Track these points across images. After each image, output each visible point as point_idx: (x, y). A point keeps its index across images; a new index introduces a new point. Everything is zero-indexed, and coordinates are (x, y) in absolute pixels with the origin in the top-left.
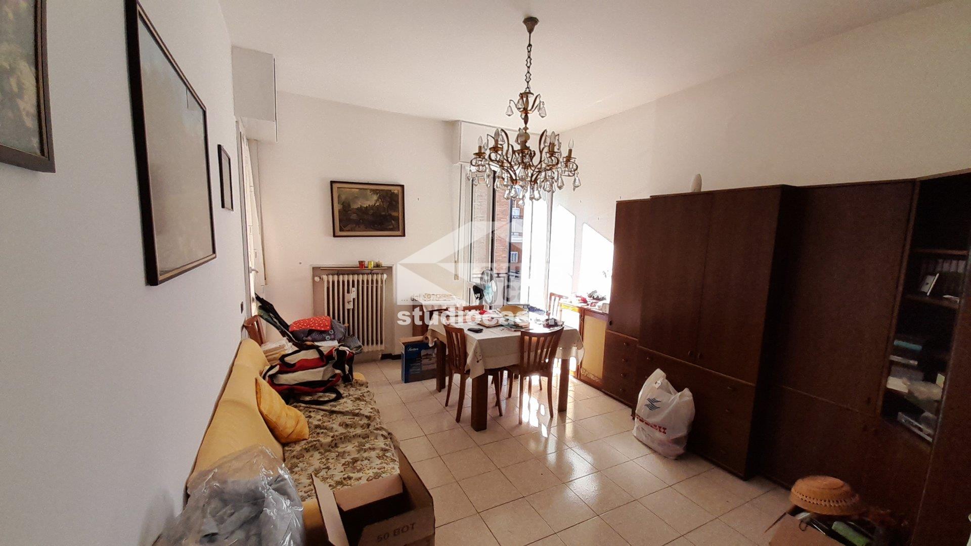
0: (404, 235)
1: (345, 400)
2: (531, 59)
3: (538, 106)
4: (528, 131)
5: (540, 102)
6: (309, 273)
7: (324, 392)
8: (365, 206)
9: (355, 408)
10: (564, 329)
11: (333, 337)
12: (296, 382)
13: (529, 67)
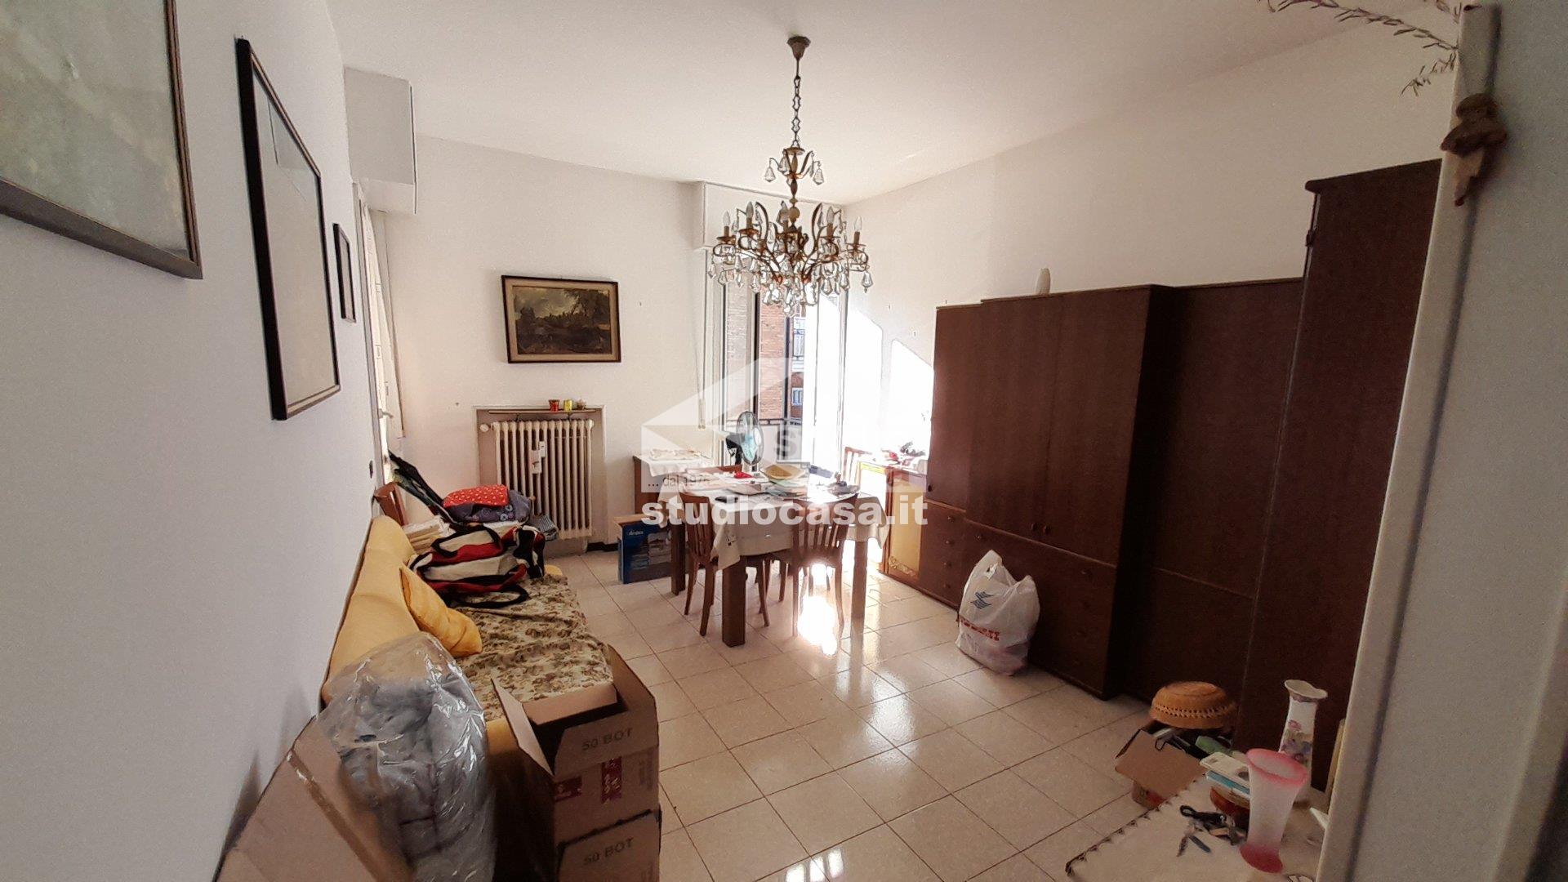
0: (619, 360)
1: (532, 601)
2: (800, 99)
3: (810, 170)
4: (797, 205)
5: (813, 162)
6: (472, 419)
7: (503, 590)
8: (557, 315)
9: (549, 611)
10: (859, 497)
11: (511, 515)
12: (461, 578)
13: (797, 110)
